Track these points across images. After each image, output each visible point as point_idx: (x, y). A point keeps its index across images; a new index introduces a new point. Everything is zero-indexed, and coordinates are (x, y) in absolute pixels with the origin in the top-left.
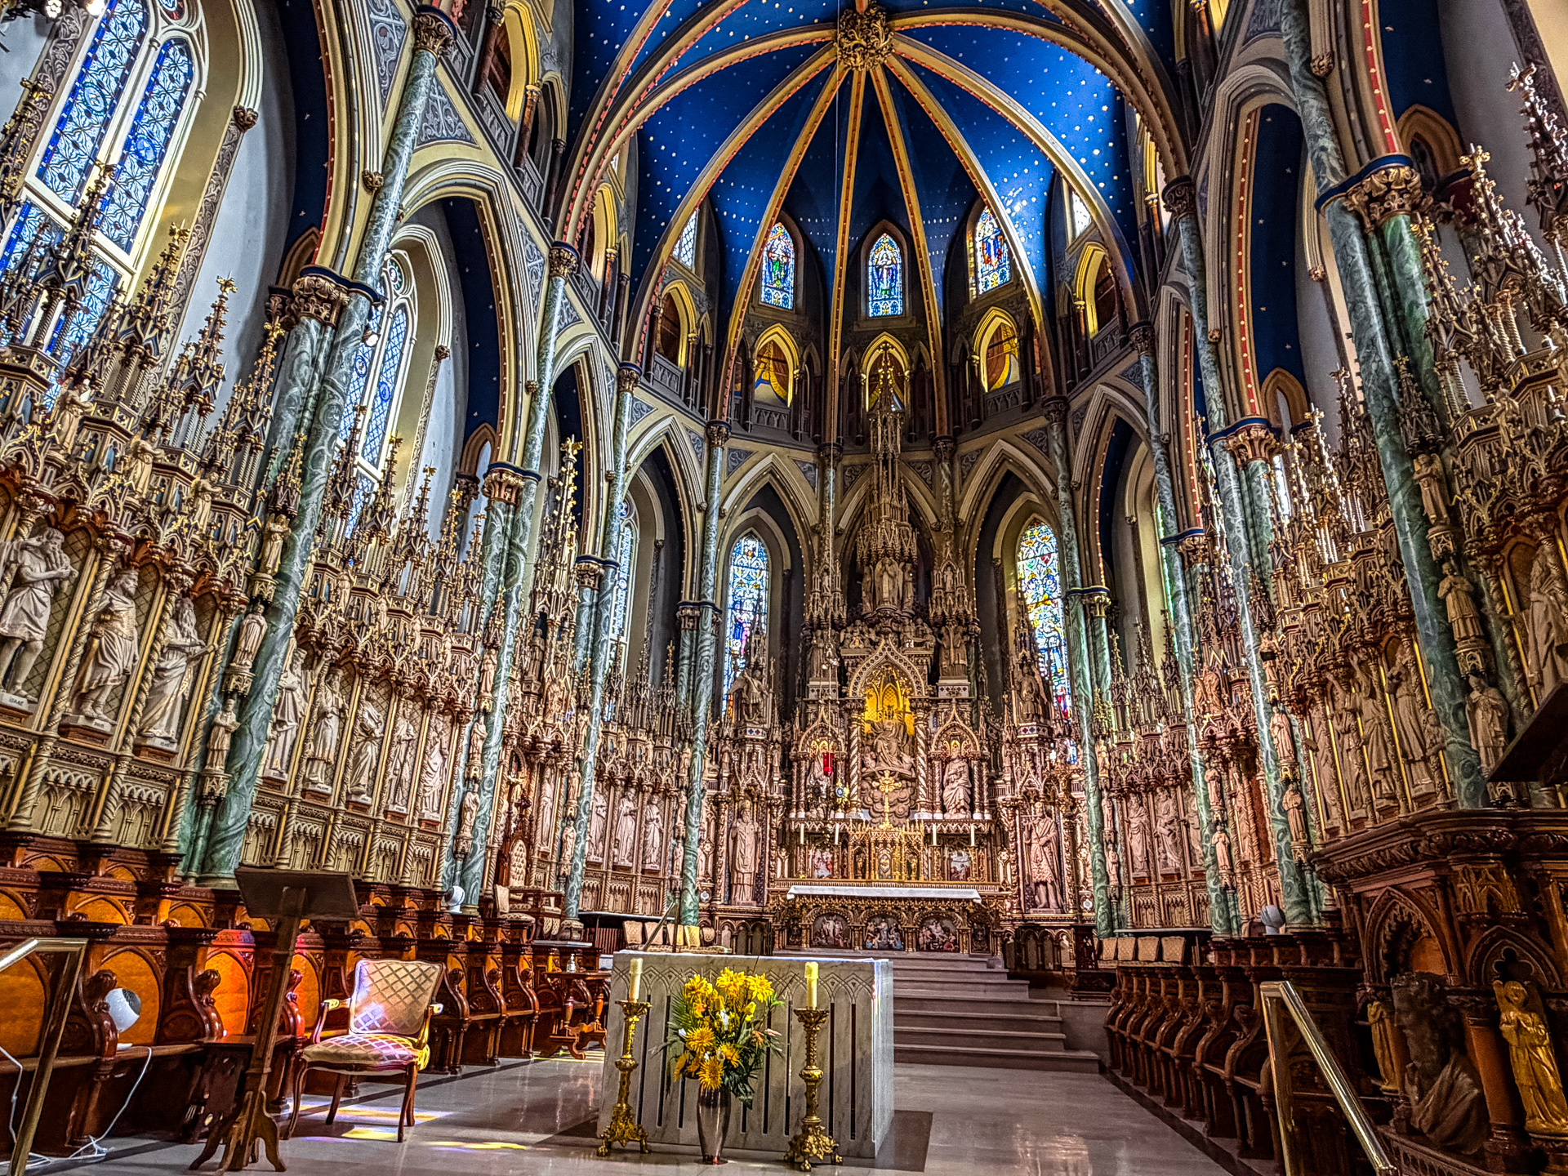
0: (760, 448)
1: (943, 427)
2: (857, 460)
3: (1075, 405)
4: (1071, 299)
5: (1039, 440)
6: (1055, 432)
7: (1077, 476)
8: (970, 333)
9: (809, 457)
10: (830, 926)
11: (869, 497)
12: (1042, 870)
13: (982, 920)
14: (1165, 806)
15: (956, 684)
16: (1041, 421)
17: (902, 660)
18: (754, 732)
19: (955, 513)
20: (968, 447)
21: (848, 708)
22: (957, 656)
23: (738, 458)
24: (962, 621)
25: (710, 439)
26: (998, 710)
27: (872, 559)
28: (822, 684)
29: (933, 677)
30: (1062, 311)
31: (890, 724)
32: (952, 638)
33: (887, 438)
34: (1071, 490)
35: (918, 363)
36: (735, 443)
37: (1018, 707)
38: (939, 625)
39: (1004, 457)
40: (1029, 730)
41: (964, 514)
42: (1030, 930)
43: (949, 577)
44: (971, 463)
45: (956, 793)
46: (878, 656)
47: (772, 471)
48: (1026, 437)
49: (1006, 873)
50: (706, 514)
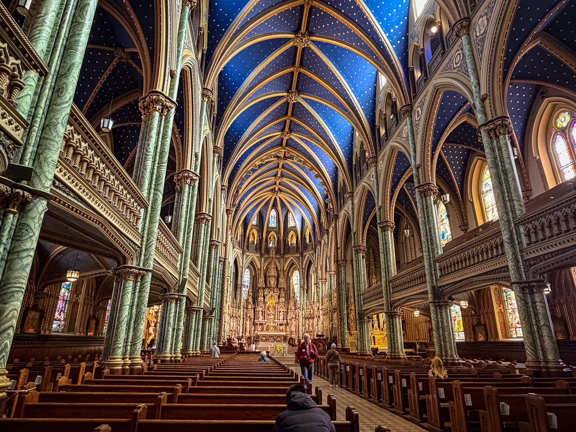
0: (251, 254)
1: (282, 252)
2: (267, 256)
3: (304, 254)
4: (305, 235)
5: (298, 258)
6: (301, 258)
7: (303, 267)
8: (288, 234)
9: (259, 255)
10: (264, 338)
11: (269, 264)
12: (293, 330)
13: (285, 337)
14: (311, 321)
15: (282, 299)
16: (298, 255)
17: (274, 295)
18: (250, 307)
19: (283, 268)
20: (286, 256)
21: (265, 303)
22: (283, 295)
23: (247, 256)
24: (284, 288)
25: (243, 253)
26: (288, 303)
27: (269, 277)
28: (261, 299)
29: (279, 299)
30: (303, 237)
31: (271, 306)
32: (282, 291)
33: (273, 254)
34: (302, 269)
35: (278, 238)
36: (247, 254)
37: (292, 304)
38: (280, 289)
39: (292, 260)
40: (293, 308)
41: (285, 269)
42: (291, 338)
43: (282, 280)
44: (286, 259)
45: (281, 317)
46: (270, 295)
47: (253, 258)
48: (296, 257)
49: (288, 329)
50: (242, 268)
